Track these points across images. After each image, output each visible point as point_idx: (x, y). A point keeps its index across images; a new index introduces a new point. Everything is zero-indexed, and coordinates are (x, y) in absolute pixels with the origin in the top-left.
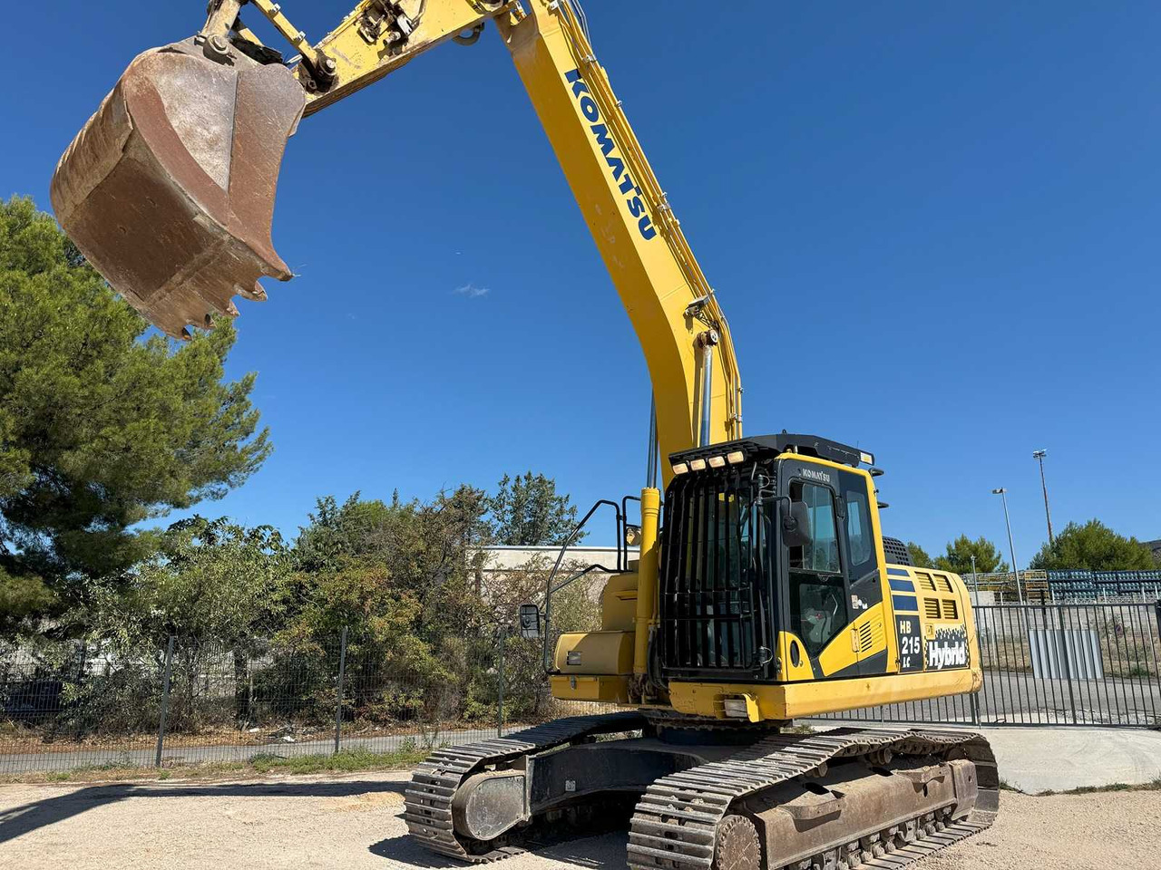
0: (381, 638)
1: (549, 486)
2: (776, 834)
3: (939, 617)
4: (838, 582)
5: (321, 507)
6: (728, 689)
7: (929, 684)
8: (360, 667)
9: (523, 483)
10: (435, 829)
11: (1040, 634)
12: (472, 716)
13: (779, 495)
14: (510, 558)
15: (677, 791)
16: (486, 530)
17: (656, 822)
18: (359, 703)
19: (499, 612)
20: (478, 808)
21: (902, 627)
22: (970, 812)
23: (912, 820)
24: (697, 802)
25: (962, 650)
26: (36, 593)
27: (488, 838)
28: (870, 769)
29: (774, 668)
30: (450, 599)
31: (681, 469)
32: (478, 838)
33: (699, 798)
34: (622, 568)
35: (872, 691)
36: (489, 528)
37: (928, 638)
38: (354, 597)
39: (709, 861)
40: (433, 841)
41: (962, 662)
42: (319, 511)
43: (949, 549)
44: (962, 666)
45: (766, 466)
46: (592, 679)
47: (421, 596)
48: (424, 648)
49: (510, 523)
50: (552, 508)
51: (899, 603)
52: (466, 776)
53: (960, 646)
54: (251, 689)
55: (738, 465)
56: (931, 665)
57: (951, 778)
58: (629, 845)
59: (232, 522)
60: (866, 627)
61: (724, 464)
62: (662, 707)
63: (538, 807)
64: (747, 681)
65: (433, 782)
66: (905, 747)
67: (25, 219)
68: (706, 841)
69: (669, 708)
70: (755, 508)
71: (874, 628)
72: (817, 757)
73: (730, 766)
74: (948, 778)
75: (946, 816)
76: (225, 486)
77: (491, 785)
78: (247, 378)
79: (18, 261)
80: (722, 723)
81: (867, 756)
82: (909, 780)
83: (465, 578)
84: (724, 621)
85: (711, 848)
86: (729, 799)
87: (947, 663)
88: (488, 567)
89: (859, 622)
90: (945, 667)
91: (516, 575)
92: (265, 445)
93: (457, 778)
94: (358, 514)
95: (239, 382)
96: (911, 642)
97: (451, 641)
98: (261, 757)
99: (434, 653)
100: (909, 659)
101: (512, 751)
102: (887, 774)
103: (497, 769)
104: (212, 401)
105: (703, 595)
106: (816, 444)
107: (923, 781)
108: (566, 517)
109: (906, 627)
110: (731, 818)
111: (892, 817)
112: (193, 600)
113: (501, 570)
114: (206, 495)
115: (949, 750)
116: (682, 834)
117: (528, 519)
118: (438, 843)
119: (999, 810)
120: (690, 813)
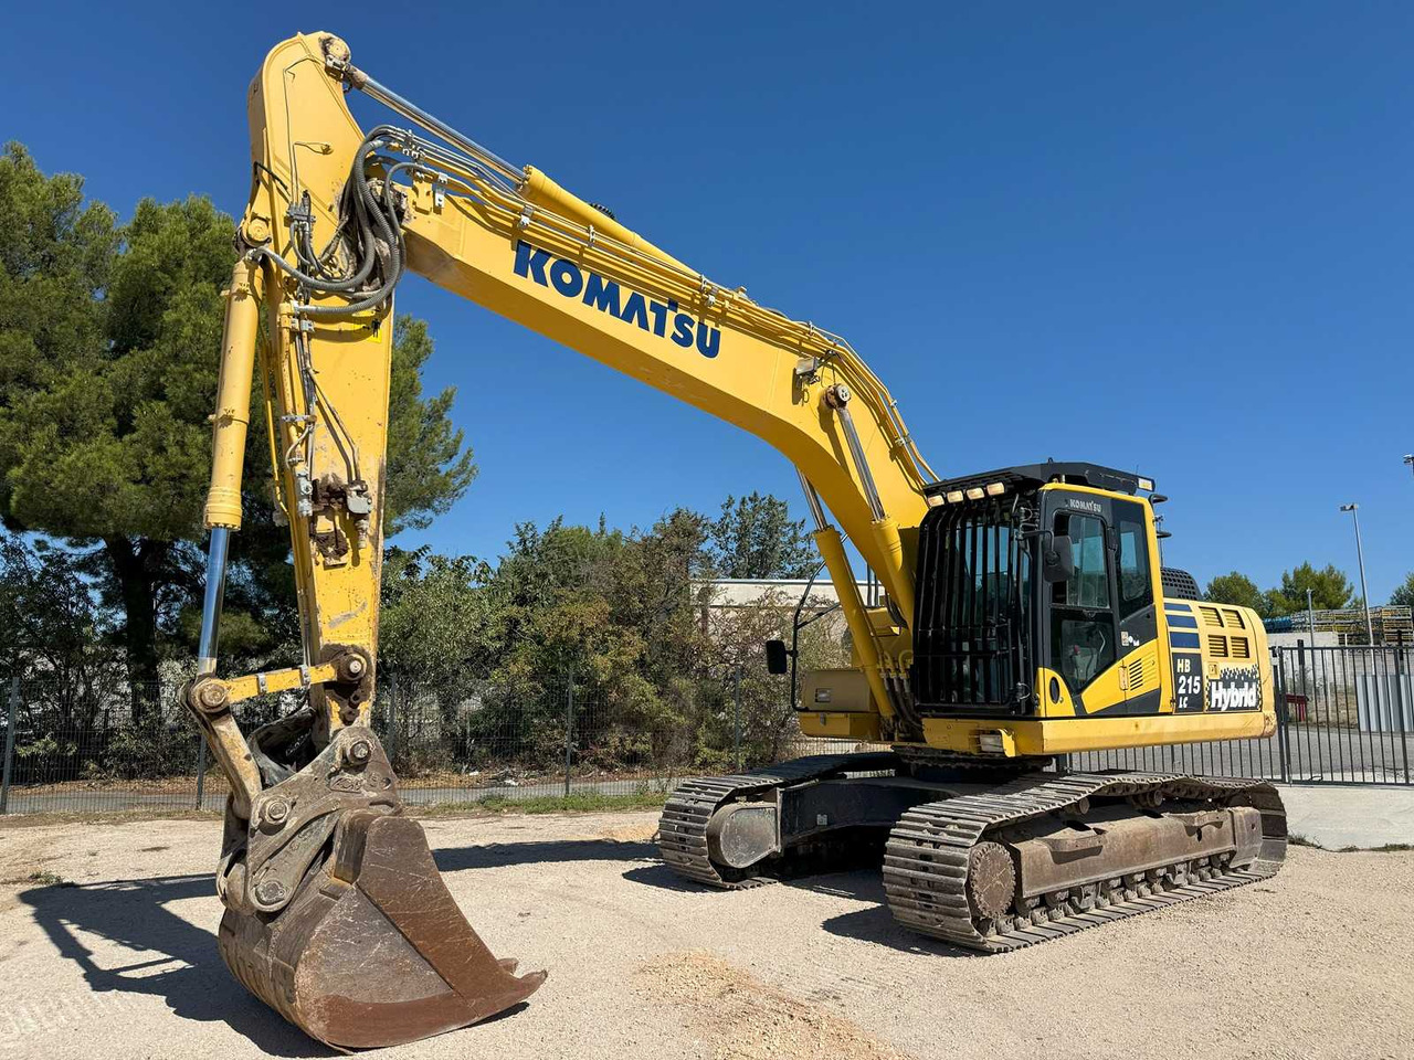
0: (604, 677)
1: (781, 509)
2: (1032, 864)
3: (1226, 655)
4: (1105, 619)
5: (521, 534)
6: (984, 724)
7: (1210, 727)
8: (582, 708)
9: (749, 506)
10: (690, 855)
11: (1369, 680)
12: (705, 763)
13: (1042, 529)
14: (741, 592)
15: (932, 818)
16: (707, 559)
17: (912, 845)
18: (583, 746)
19: (728, 652)
20: (731, 835)
21: (1180, 665)
22: (1253, 861)
23: (1182, 863)
24: (951, 828)
25: (1253, 692)
26: (245, 629)
27: (742, 866)
28: (1139, 811)
29: (1032, 705)
30: (677, 637)
31: (938, 500)
32: (732, 865)
33: (954, 824)
34: (873, 604)
35: (1141, 730)
36: (710, 558)
37: (1210, 678)
38: (575, 633)
39: (964, 881)
40: (688, 868)
41: (1253, 704)
42: (518, 539)
43: (1285, 579)
44: (1252, 708)
45: (1028, 498)
46: (842, 715)
47: (645, 634)
48: (649, 688)
49: (734, 552)
50: (784, 534)
51: (1176, 640)
52: (719, 805)
53: (1250, 686)
54: (468, 731)
55: (998, 497)
56: (1213, 705)
57: (1230, 824)
58: (884, 867)
59: (434, 552)
60: (1137, 664)
61: (983, 496)
62: (915, 744)
63: (789, 839)
64: (1003, 716)
65: (687, 810)
66: (1179, 790)
67: (204, 221)
68: (960, 862)
69: (924, 745)
70: (1015, 542)
71: (1144, 665)
72: (1078, 793)
73: (986, 798)
74: (1227, 824)
75: (1222, 862)
76: (429, 513)
77: (744, 815)
78: (446, 394)
79: (199, 269)
80: (978, 761)
81: (1135, 797)
82: (1181, 823)
83: (691, 612)
84: (980, 658)
85: (965, 869)
86: (983, 825)
87: (1233, 705)
88: (716, 602)
89: (1128, 659)
90: (1230, 709)
91: (748, 612)
92: (470, 467)
93: (711, 807)
94: (561, 542)
95: (437, 398)
96: (1190, 681)
97: (679, 682)
98: (490, 798)
99: (660, 694)
100: (1186, 699)
101: (763, 784)
102: (1156, 816)
103: (748, 800)
104: (414, 421)
105: (959, 632)
106: (1087, 472)
107: (1196, 824)
108: (801, 545)
109: (1184, 666)
110: (985, 844)
111: (1159, 858)
112: (405, 636)
113: (730, 607)
114: (410, 525)
115: (1230, 797)
116: (937, 856)
117: (756, 548)
118: (693, 869)
119: (1285, 861)
120: (945, 837)
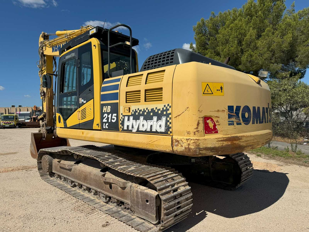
2: (55, 165)
3: (139, 101)
7: (121, 139)
21: (105, 109)
25: (162, 122)
35: (84, 135)
37: (124, 114)
44: (161, 133)
53: (160, 119)
56: (125, 128)
60: (84, 110)
71: (87, 110)
74: (128, 190)
87: (142, 129)
89: (81, 108)
90: (138, 131)
96: (110, 116)
100: (107, 124)
109: (107, 109)
